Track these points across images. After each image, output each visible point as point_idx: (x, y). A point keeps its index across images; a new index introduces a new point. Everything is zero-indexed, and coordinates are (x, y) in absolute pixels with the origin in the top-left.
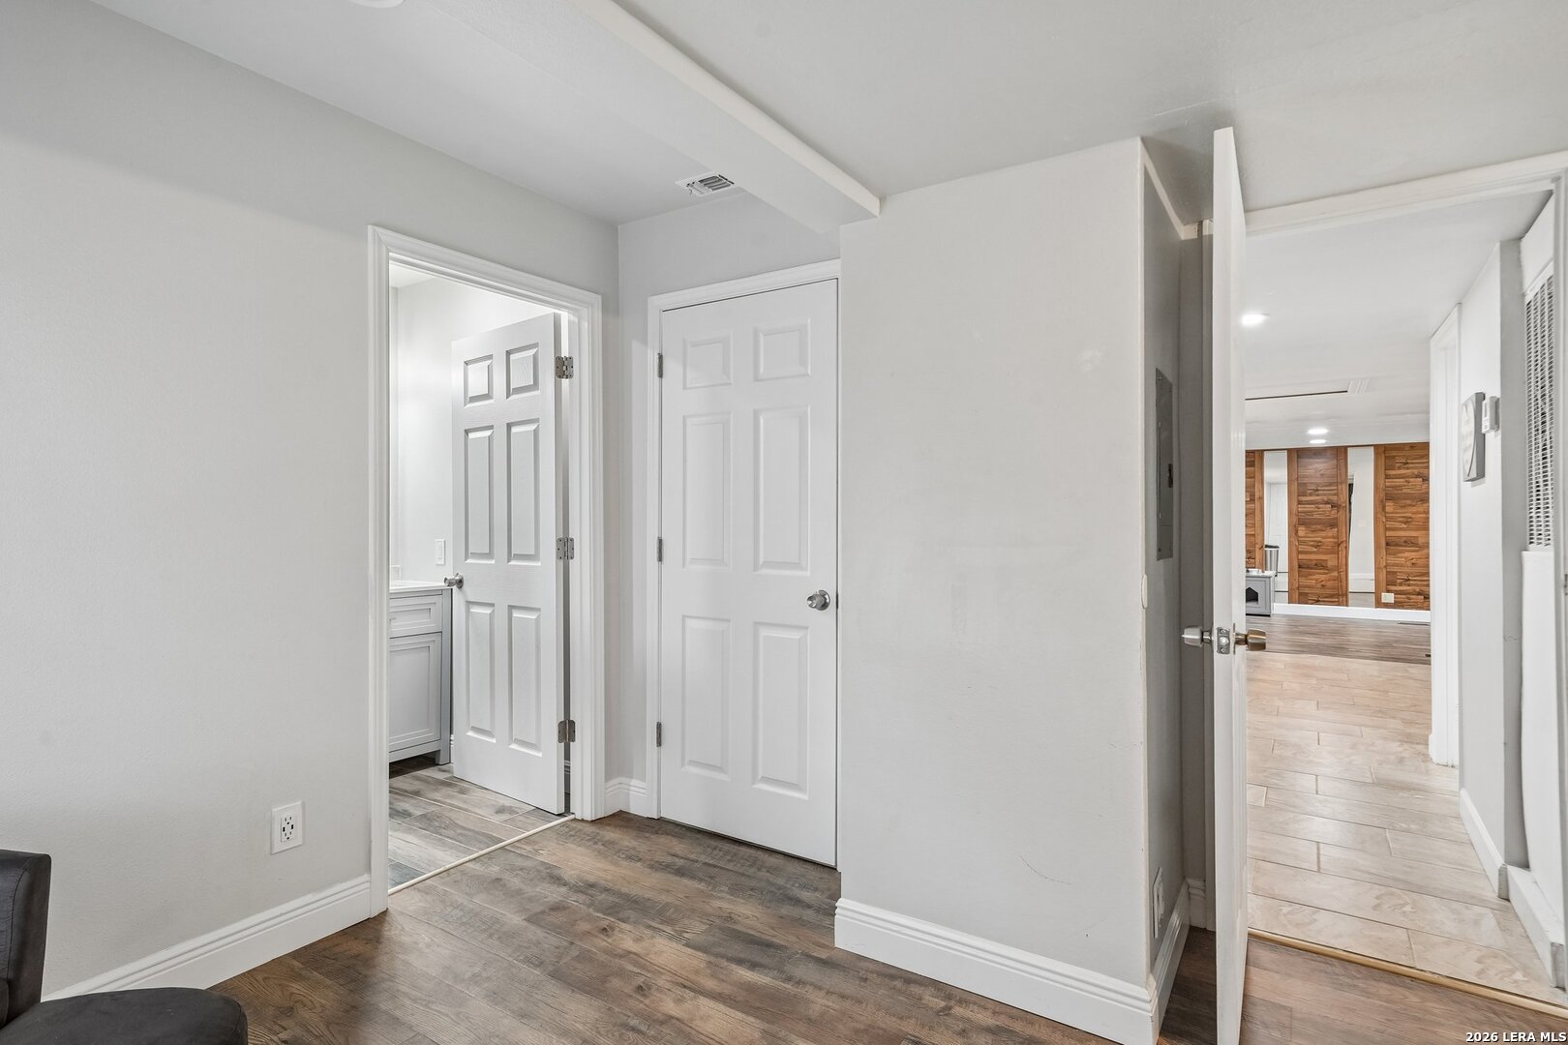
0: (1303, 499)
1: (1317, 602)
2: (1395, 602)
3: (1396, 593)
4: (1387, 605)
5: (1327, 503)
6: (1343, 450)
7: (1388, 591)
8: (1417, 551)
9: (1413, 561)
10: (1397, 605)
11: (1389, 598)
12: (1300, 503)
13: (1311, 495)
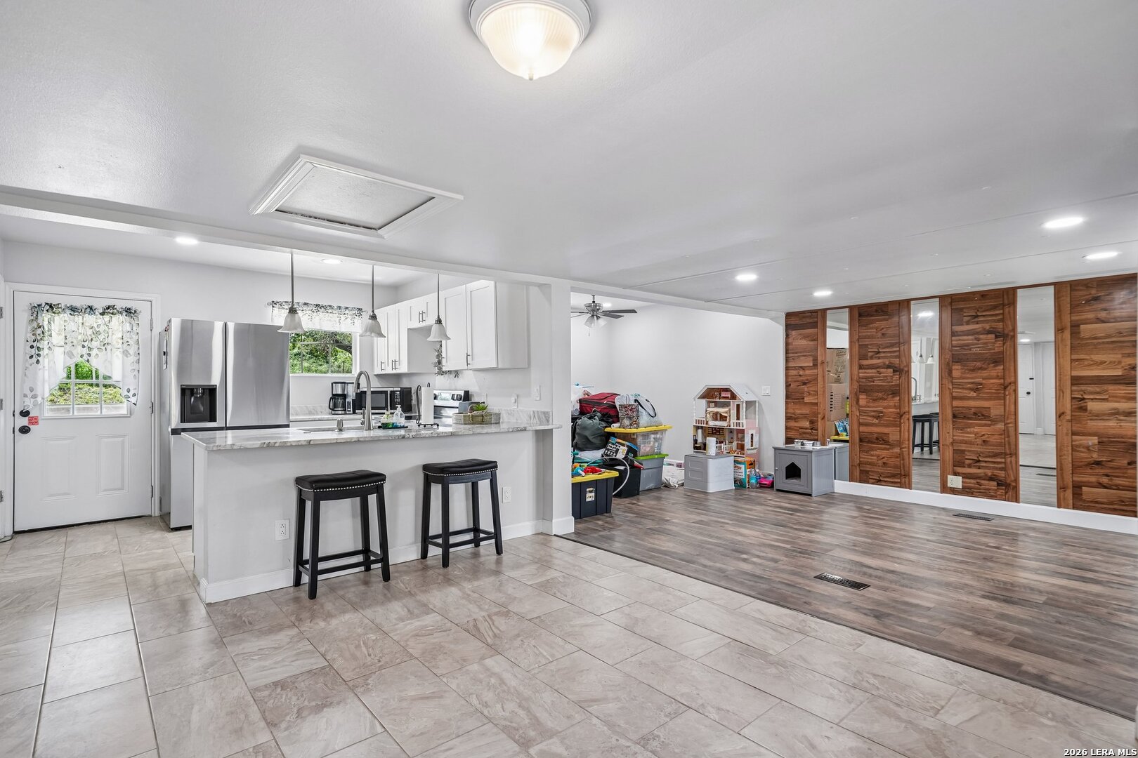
0: (865, 362)
1: (878, 482)
2: (964, 488)
3: (965, 476)
4: (954, 491)
5: (888, 367)
6: (906, 303)
7: (955, 474)
8: (989, 426)
9: (984, 438)
10: (965, 491)
11: (955, 481)
12: (861, 367)
13: (872, 358)
